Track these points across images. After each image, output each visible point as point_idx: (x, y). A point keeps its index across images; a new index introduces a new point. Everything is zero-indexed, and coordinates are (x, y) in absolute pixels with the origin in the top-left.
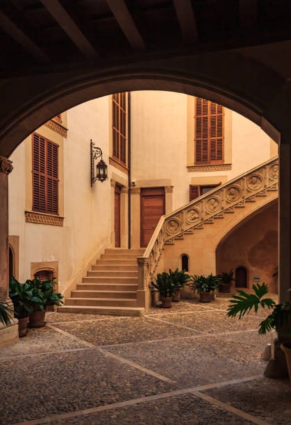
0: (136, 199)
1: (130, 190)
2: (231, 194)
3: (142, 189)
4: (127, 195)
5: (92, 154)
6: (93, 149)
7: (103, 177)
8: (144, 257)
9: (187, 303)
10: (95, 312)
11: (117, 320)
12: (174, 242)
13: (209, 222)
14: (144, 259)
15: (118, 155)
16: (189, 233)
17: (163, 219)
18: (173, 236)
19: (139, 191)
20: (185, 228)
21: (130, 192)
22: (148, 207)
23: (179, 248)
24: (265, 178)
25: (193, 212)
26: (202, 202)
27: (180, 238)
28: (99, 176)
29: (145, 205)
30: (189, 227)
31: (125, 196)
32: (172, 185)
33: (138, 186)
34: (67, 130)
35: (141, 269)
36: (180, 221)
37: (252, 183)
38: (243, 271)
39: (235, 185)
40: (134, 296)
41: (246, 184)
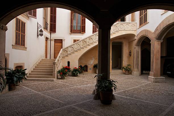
0: (53, 42)
1: (51, 40)
2: (83, 43)
3: (55, 40)
5: (38, 27)
6: (38, 25)
7: (42, 35)
8: (55, 62)
10: (38, 80)
11: (46, 83)
12: (65, 57)
13: (76, 51)
17: (62, 49)
18: (65, 55)
20: (69, 53)
22: (57, 46)
23: (67, 59)
24: (93, 39)
25: (71, 48)
26: (74, 45)
27: (67, 56)
28: (40, 34)
31: (49, 42)
32: (65, 39)
33: (53, 38)
34: (29, 18)
35: (54, 66)
36: (67, 50)
37: (89, 40)
38: (86, 67)
39: (84, 40)
40: (52, 75)
41: (88, 40)
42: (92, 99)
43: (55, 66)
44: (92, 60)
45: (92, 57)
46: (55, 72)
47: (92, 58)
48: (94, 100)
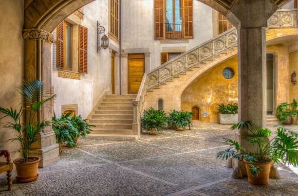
0: (125, 61)
1: (120, 55)
2: (190, 59)
3: (129, 54)
4: (118, 58)
5: (98, 31)
6: (99, 27)
8: (136, 100)
9: (163, 132)
10: (104, 138)
11: (120, 144)
12: (153, 90)
13: (177, 77)
14: (137, 102)
15: (113, 31)
16: (163, 84)
17: (145, 75)
18: (152, 86)
19: (127, 56)
20: (160, 81)
21: (120, 57)
22: (133, 67)
23: (156, 95)
24: (212, 49)
25: (166, 70)
26: (172, 64)
27: (157, 87)
28: (103, 46)
29: (131, 65)
30: (163, 80)
31: (117, 59)
32: (150, 52)
33: (126, 52)
34: (83, 14)
35: (134, 109)
36: (157, 76)
37: (204, 52)
38: (196, 109)
39: (193, 52)
40: (130, 127)
41: (200, 53)
42: (230, 178)
43: (136, 109)
44: (209, 94)
45: (209, 87)
46: (136, 121)
47: (209, 90)
48: (235, 180)
